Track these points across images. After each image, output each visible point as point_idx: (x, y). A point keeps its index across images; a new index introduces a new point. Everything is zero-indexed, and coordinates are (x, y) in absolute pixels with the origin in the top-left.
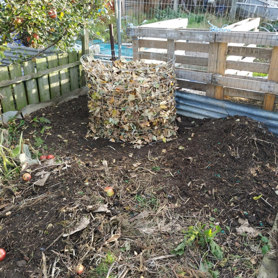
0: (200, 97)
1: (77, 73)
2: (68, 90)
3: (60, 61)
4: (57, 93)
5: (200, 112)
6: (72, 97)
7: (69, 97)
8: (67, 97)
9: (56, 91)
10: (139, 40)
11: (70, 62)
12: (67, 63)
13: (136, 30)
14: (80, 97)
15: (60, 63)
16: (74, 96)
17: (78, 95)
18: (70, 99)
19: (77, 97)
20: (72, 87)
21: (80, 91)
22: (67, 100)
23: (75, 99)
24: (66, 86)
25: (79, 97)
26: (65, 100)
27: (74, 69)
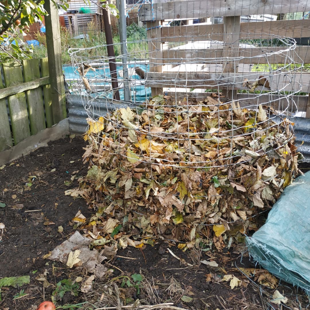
0: (303, 121)
1: (41, 100)
2: (27, 133)
3: (7, 77)
4: (5, 141)
5: (304, 150)
6: (36, 146)
7: (30, 147)
8: (27, 147)
9: (3, 137)
10: (161, 28)
11: (26, 79)
12: (21, 82)
13: (161, 7)
14: (50, 143)
15: (8, 82)
16: (40, 143)
17: (48, 141)
18: (32, 150)
19: (44, 144)
20: (33, 127)
21: (50, 133)
22: (26, 152)
23: (42, 150)
24: (23, 127)
25: (48, 143)
26: (23, 153)
27: (36, 93)
